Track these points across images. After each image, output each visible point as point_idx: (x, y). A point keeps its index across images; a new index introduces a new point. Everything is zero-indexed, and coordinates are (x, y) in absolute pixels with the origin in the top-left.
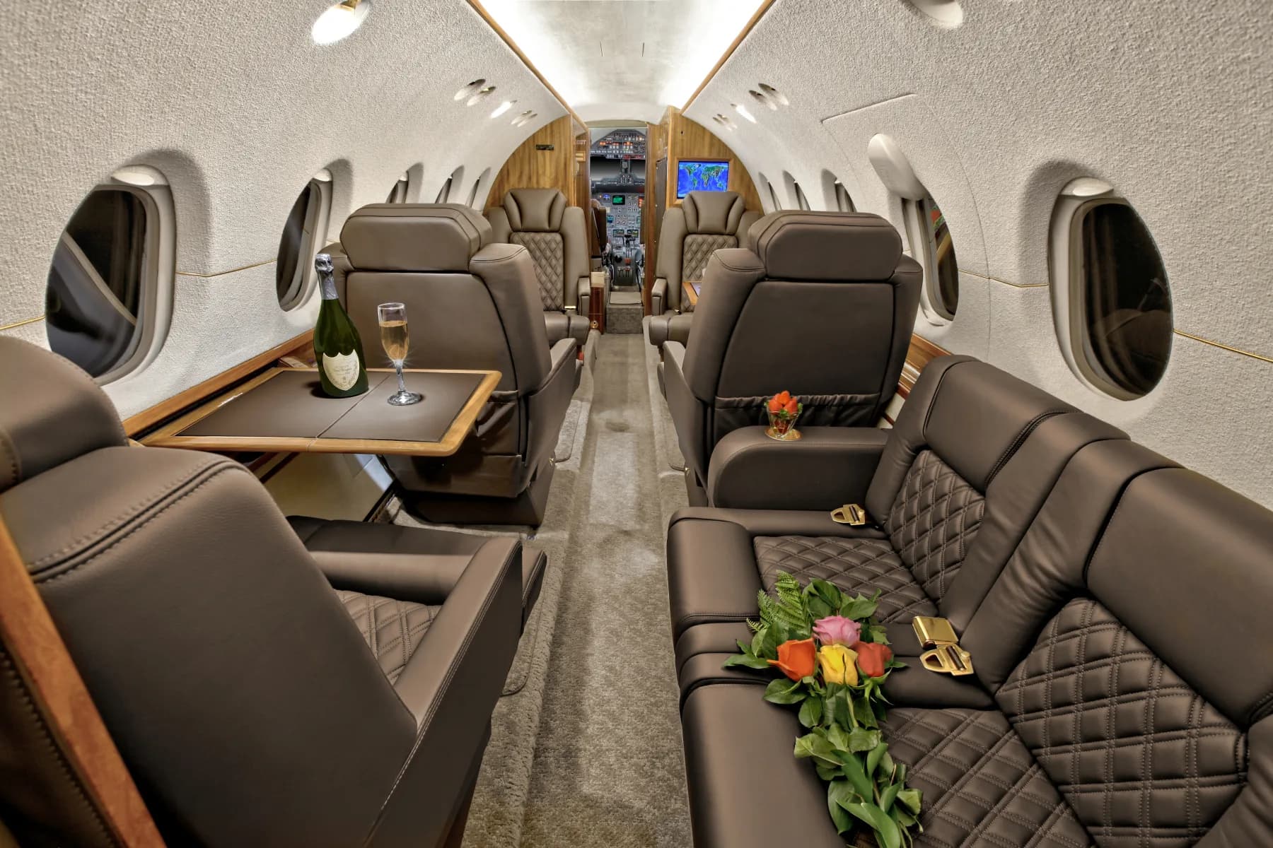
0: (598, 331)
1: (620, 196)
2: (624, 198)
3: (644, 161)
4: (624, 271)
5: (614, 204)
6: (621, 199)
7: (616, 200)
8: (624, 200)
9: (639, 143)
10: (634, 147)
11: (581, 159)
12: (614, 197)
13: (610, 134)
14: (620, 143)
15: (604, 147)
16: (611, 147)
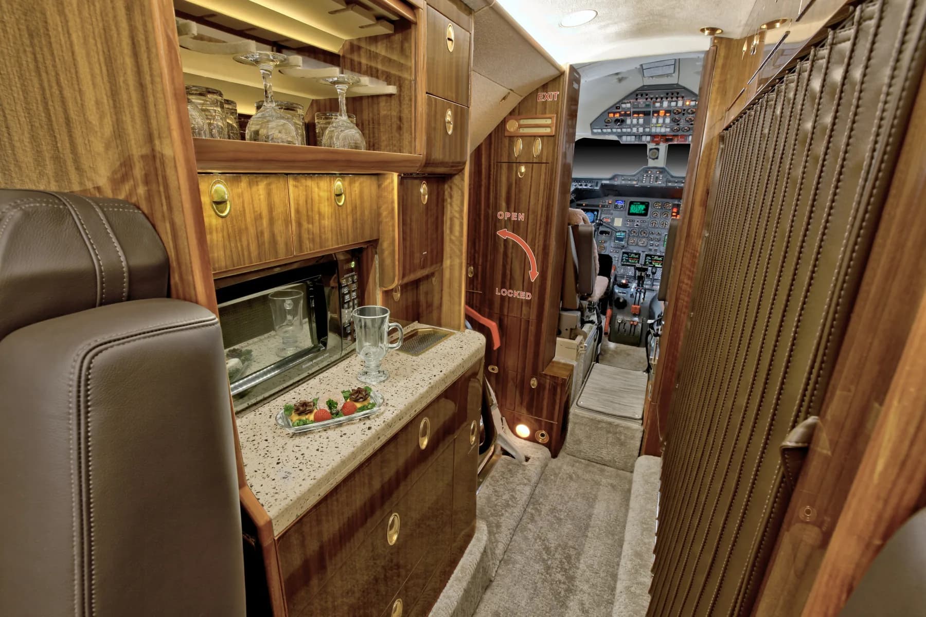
0: (547, 450)
1: (642, 203)
2: (647, 205)
3: (688, 146)
4: (628, 325)
5: (630, 214)
6: (642, 207)
7: (634, 209)
8: (646, 210)
9: (683, 112)
10: (674, 121)
11: (547, 131)
12: (631, 203)
13: (627, 97)
14: (647, 114)
15: (617, 121)
16: (628, 121)
